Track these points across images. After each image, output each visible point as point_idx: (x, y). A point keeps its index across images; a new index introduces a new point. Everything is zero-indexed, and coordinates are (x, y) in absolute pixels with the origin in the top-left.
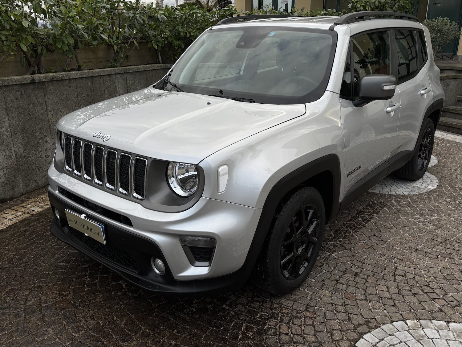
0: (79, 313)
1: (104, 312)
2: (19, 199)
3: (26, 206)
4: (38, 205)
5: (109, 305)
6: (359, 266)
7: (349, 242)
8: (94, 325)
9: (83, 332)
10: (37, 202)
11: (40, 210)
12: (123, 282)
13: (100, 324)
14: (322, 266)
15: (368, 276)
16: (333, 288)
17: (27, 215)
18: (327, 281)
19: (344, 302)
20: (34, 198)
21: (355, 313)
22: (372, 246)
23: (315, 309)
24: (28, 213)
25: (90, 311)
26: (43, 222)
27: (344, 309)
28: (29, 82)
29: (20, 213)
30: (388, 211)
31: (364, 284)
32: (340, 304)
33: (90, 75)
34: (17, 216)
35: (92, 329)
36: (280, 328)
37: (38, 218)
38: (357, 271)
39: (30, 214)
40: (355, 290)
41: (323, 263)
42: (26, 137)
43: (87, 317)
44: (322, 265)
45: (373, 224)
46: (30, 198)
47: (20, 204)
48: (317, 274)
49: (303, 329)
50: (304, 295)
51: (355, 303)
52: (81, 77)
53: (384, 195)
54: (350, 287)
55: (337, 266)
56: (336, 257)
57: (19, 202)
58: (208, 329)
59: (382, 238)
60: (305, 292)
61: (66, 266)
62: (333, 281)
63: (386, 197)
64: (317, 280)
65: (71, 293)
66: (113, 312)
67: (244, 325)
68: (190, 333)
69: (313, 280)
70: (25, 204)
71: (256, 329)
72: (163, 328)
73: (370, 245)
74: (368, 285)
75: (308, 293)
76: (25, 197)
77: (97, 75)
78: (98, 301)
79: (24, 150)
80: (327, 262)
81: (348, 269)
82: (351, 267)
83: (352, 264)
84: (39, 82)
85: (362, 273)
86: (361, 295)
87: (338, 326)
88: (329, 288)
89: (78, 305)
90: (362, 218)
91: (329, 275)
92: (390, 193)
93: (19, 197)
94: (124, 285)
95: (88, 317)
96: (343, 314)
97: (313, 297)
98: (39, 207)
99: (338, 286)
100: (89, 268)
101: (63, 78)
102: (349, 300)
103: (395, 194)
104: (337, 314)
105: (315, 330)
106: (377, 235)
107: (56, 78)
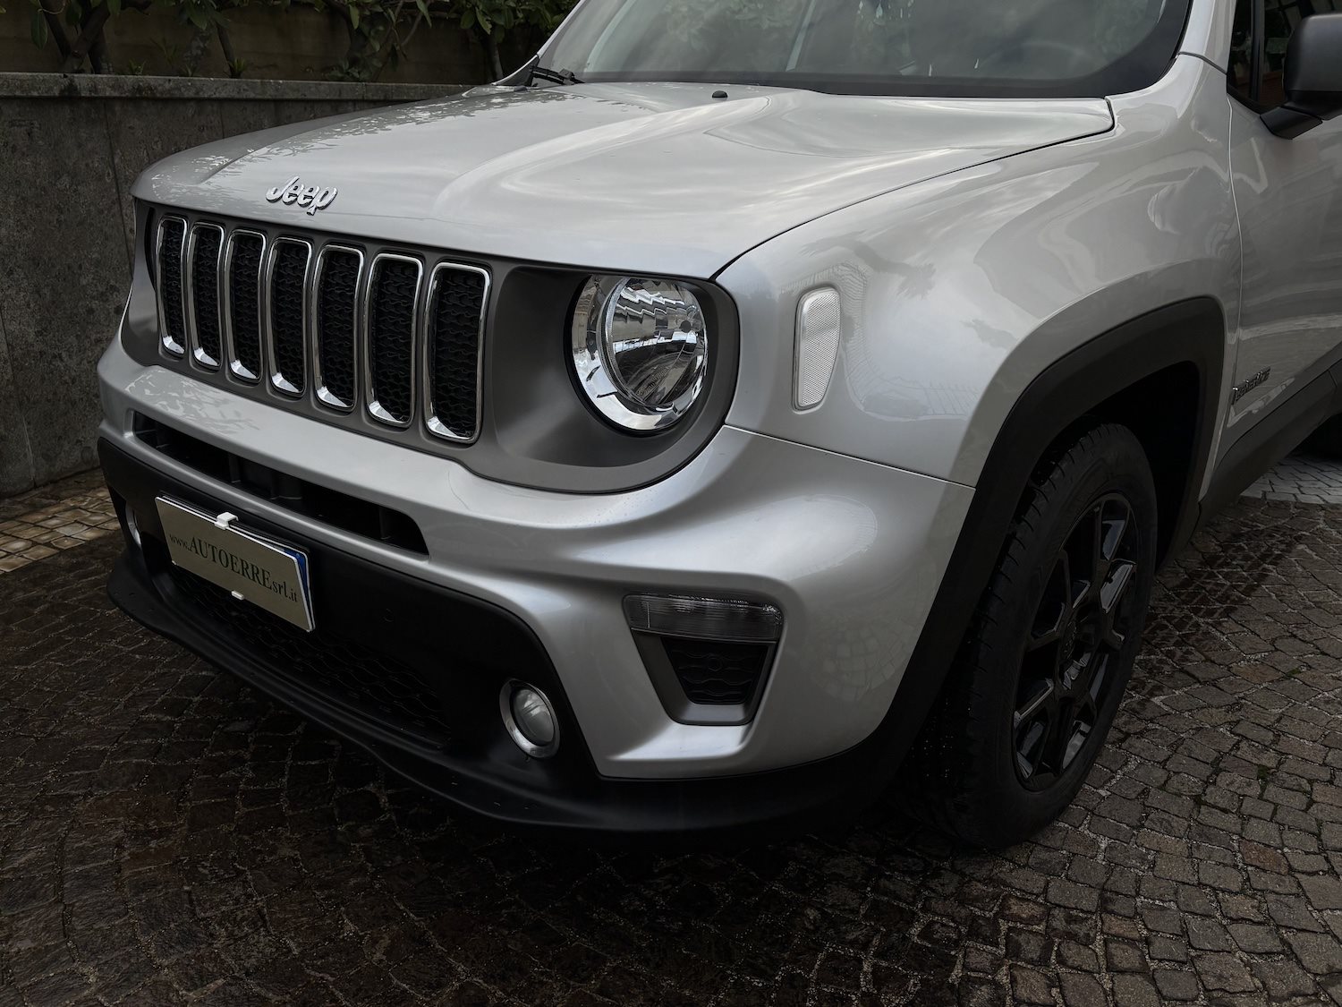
0: (207, 906)
1: (305, 902)
2: (22, 499)
3: (42, 524)
4: (86, 519)
5: (328, 875)
6: (1267, 744)
7: (1203, 658)
8: (264, 955)
9: (220, 982)
10: (83, 512)
11: (90, 535)
12: (380, 788)
13: (290, 951)
14: (1123, 740)
15: (1311, 782)
16: (1189, 826)
17: (43, 552)
18: (1156, 798)
19: (1248, 879)
20: (72, 497)
21: (1303, 924)
22: (1293, 672)
23: (1139, 904)
24: (48, 544)
25: (250, 896)
26: (96, 572)
27: (1255, 910)
28: (57, 94)
29: (19, 545)
30: (1316, 557)
31: (1305, 811)
32: (1235, 887)
33: (270, 93)
34: (9, 554)
35: (257, 969)
36: (1013, 981)
37: (80, 559)
38: (1264, 762)
39: (54, 548)
40: (1275, 834)
41: (1124, 730)
42: (47, 286)
43: (238, 918)
44: (1121, 736)
45: (1274, 597)
46: (58, 498)
47: (22, 515)
48: (1113, 768)
49: (1108, 986)
50: (1081, 850)
51: (1289, 885)
52: (237, 96)
53: (1285, 504)
54: (1253, 822)
55: (1179, 742)
56: (1166, 708)
57: (20, 509)
58: (725, 978)
59: (1324, 645)
60: (1081, 834)
61: (170, 725)
62: (1180, 795)
63: (1293, 510)
64: (1116, 792)
65: (182, 825)
66: (343, 904)
67: (866, 967)
68: (652, 995)
69: (1103, 793)
70: (40, 517)
71: (915, 985)
72: (542, 974)
73: (1284, 668)
74: (1320, 816)
75: (1094, 843)
76: (43, 493)
77: (291, 96)
78: (282, 859)
79: (39, 333)
80: (1137, 726)
81: (1226, 753)
82: (1236, 746)
83: (1238, 735)
84: (90, 100)
85: (1285, 767)
86: (1307, 853)
87: (1248, 977)
88: (1175, 824)
89: (206, 872)
90: (1226, 576)
91: (1160, 774)
92: (1303, 499)
93: (23, 493)
94: (383, 800)
95: (243, 919)
96: (1255, 927)
97: (1120, 858)
98: (86, 527)
99: (1205, 815)
100: (253, 734)
101: (177, 94)
102: (1265, 871)
103: (1323, 503)
104: (1229, 928)
105: (1159, 992)
106: (1299, 633)
107: (151, 89)
